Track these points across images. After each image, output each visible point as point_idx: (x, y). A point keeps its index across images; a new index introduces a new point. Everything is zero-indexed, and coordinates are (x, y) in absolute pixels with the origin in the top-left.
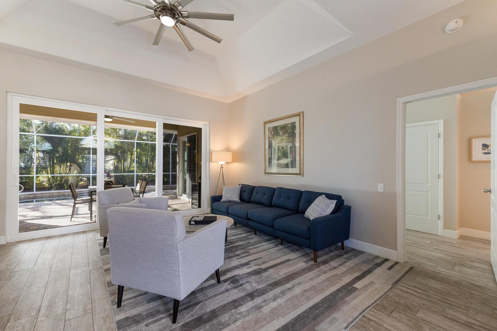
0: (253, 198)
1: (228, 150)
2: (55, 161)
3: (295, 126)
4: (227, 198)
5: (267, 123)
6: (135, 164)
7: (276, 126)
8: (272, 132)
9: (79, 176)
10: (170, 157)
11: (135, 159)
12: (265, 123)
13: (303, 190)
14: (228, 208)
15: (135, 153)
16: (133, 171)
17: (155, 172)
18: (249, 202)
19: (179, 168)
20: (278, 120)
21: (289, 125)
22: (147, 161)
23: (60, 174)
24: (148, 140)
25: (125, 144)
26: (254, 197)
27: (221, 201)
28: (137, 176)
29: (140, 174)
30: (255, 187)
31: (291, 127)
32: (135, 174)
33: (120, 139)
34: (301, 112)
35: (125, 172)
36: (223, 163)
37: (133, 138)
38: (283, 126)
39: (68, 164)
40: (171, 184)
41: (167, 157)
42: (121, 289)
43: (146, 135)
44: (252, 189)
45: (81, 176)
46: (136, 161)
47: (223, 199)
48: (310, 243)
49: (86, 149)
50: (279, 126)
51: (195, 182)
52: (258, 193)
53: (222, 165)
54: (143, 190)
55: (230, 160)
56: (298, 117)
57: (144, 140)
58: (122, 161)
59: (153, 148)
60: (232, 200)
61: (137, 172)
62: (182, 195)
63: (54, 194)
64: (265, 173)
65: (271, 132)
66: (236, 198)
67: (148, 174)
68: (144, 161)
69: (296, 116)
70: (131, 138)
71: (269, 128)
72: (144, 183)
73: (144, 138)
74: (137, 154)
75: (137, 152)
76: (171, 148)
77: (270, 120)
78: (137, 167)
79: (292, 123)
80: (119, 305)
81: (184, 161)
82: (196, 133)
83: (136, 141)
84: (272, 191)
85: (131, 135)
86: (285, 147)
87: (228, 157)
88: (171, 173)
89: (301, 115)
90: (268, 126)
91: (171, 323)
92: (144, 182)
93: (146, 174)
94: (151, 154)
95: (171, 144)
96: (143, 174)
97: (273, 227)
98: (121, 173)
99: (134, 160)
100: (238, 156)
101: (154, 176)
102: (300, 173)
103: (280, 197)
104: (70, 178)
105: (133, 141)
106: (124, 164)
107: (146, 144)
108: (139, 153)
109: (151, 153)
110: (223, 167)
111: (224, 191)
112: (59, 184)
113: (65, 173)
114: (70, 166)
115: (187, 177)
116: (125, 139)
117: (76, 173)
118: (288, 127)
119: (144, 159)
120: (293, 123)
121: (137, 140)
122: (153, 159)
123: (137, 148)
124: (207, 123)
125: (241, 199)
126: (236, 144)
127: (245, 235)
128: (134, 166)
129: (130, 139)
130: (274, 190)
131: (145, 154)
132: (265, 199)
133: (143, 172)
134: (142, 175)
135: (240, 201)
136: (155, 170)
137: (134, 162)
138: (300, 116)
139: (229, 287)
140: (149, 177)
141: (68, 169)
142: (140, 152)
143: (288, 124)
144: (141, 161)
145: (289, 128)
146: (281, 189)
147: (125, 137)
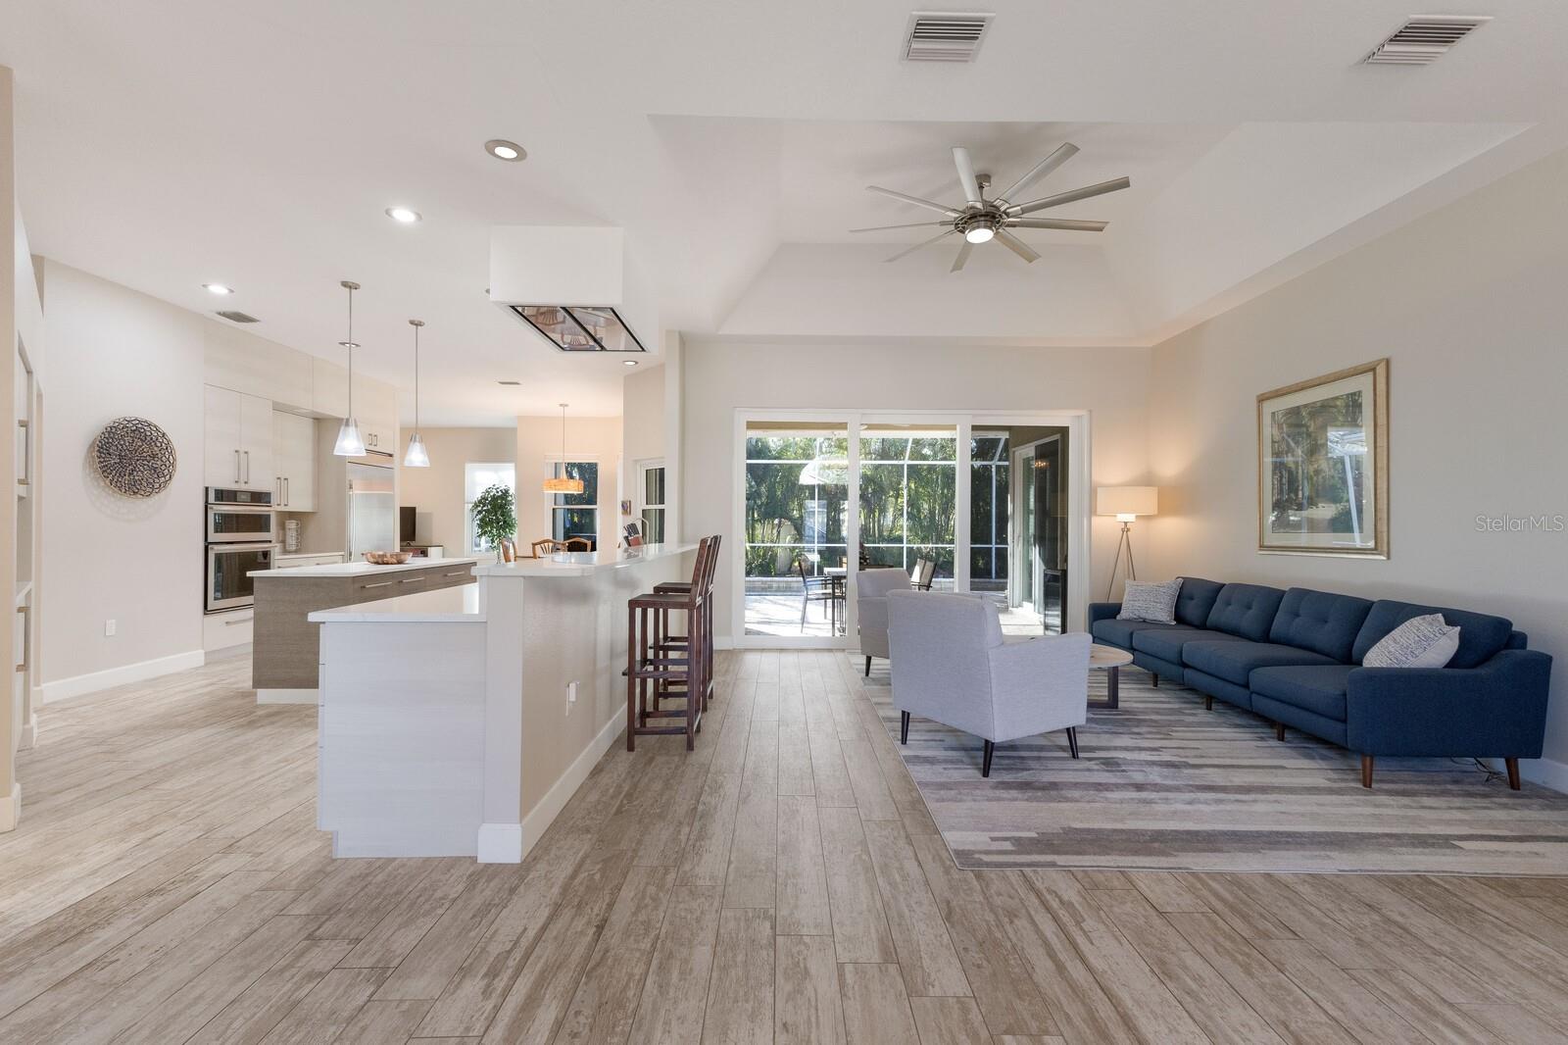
0: (1214, 617)
1: (1147, 480)
2: (756, 516)
3: (1361, 405)
4: (1136, 612)
5: (1268, 399)
6: (904, 522)
7: (1298, 407)
8: (1284, 426)
9: (794, 548)
10: (991, 501)
11: (905, 508)
12: (1262, 399)
13: (1374, 597)
14: (1132, 634)
15: (905, 492)
16: (900, 540)
17: (952, 542)
18: (1202, 626)
19: (1014, 529)
20: (1302, 389)
21: (1338, 403)
22: (932, 512)
23: (763, 542)
24: (935, 458)
25: (883, 471)
26: (1219, 614)
27: (1118, 617)
28: (910, 550)
29: (915, 546)
30: (1223, 586)
31: (1347, 406)
32: (905, 545)
33: (871, 459)
34: (1381, 361)
35: (882, 539)
36: (1130, 518)
37: (899, 455)
38: (1319, 404)
39: (776, 521)
40: (996, 578)
41: (984, 500)
42: (906, 718)
43: (930, 445)
44: (1214, 592)
45: (797, 548)
46: (907, 512)
47: (1124, 614)
48: (1346, 730)
49: (807, 487)
50: (1305, 406)
51: (1055, 568)
52: (1228, 604)
53: (1126, 523)
54: (926, 582)
55: (1153, 510)
56: (1370, 375)
57: (925, 457)
58: (877, 514)
59: (949, 476)
60: (1149, 617)
61: (909, 542)
62: (1020, 606)
63: (757, 585)
64: (1262, 547)
65: (1280, 427)
66: (1163, 613)
67: (936, 548)
68: (926, 512)
69: (1361, 373)
70: (896, 455)
71: (1273, 413)
72: (930, 565)
73: (926, 451)
74: (909, 495)
75: (909, 489)
76: (994, 474)
77: (1277, 391)
78: (910, 529)
79: (1347, 395)
80: (904, 741)
81: (1027, 511)
82: (1057, 437)
83: (906, 462)
84: (1274, 598)
85: (895, 446)
86: (1327, 470)
87: (1148, 500)
88: (994, 546)
89: (1381, 370)
90: (1269, 407)
91: (981, 776)
92: (928, 563)
93: (930, 545)
94: (943, 493)
95: (994, 464)
96: (922, 546)
97: (1246, 686)
98: (874, 542)
99: (902, 509)
100: (1175, 498)
101: (951, 553)
102: (1376, 549)
103: (1297, 615)
104: (779, 550)
105: (901, 462)
106: (879, 521)
107: (931, 468)
108: (913, 492)
109: (942, 489)
110: (1128, 530)
111: (1127, 592)
112: (761, 565)
113: (772, 542)
114: (779, 526)
115: (1035, 554)
116: (882, 459)
117: (790, 542)
118: (1336, 407)
119: (926, 506)
120: (1353, 394)
121: (910, 459)
122: (948, 506)
123: (908, 479)
124: (1084, 413)
125: (1180, 618)
126: (1172, 462)
127: (1176, 706)
128: (902, 527)
129: (892, 459)
130: (1279, 595)
131: (929, 496)
132: (1249, 620)
133: (922, 542)
134: (919, 549)
135: (1174, 623)
136: (953, 536)
137: (902, 515)
138: (1375, 375)
139: (1096, 767)
140: (938, 554)
141: (775, 531)
142: (916, 491)
143: (1337, 398)
144: (919, 511)
145: (1339, 411)
146: (1302, 594)
147: (884, 454)
